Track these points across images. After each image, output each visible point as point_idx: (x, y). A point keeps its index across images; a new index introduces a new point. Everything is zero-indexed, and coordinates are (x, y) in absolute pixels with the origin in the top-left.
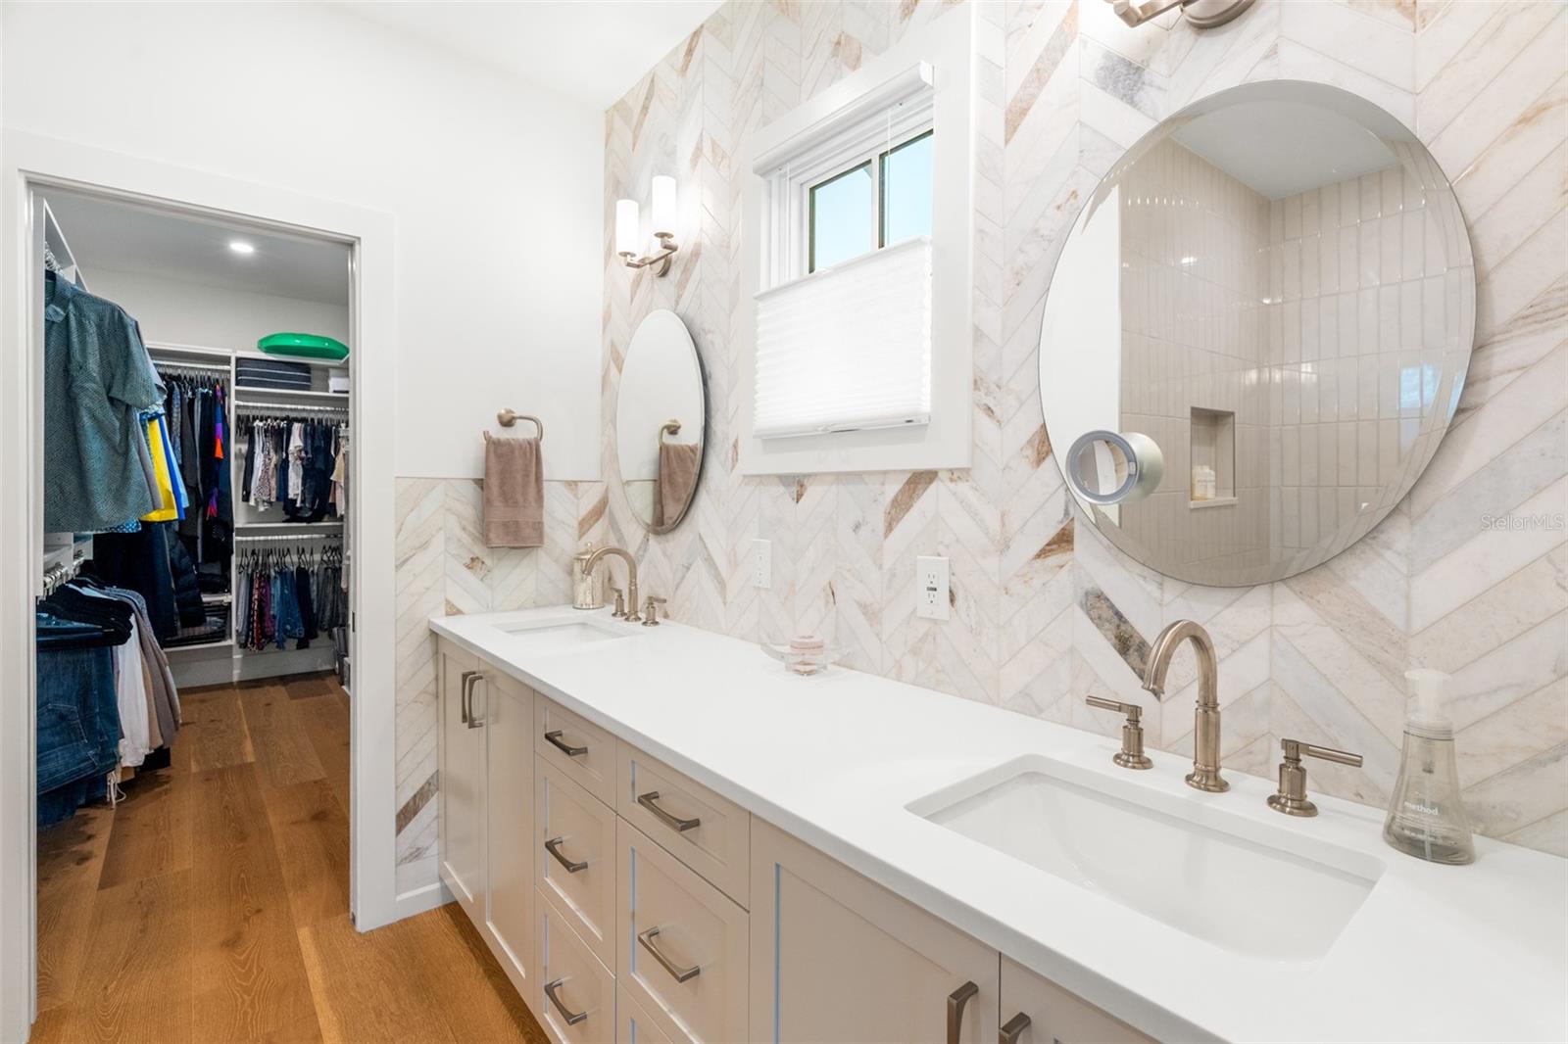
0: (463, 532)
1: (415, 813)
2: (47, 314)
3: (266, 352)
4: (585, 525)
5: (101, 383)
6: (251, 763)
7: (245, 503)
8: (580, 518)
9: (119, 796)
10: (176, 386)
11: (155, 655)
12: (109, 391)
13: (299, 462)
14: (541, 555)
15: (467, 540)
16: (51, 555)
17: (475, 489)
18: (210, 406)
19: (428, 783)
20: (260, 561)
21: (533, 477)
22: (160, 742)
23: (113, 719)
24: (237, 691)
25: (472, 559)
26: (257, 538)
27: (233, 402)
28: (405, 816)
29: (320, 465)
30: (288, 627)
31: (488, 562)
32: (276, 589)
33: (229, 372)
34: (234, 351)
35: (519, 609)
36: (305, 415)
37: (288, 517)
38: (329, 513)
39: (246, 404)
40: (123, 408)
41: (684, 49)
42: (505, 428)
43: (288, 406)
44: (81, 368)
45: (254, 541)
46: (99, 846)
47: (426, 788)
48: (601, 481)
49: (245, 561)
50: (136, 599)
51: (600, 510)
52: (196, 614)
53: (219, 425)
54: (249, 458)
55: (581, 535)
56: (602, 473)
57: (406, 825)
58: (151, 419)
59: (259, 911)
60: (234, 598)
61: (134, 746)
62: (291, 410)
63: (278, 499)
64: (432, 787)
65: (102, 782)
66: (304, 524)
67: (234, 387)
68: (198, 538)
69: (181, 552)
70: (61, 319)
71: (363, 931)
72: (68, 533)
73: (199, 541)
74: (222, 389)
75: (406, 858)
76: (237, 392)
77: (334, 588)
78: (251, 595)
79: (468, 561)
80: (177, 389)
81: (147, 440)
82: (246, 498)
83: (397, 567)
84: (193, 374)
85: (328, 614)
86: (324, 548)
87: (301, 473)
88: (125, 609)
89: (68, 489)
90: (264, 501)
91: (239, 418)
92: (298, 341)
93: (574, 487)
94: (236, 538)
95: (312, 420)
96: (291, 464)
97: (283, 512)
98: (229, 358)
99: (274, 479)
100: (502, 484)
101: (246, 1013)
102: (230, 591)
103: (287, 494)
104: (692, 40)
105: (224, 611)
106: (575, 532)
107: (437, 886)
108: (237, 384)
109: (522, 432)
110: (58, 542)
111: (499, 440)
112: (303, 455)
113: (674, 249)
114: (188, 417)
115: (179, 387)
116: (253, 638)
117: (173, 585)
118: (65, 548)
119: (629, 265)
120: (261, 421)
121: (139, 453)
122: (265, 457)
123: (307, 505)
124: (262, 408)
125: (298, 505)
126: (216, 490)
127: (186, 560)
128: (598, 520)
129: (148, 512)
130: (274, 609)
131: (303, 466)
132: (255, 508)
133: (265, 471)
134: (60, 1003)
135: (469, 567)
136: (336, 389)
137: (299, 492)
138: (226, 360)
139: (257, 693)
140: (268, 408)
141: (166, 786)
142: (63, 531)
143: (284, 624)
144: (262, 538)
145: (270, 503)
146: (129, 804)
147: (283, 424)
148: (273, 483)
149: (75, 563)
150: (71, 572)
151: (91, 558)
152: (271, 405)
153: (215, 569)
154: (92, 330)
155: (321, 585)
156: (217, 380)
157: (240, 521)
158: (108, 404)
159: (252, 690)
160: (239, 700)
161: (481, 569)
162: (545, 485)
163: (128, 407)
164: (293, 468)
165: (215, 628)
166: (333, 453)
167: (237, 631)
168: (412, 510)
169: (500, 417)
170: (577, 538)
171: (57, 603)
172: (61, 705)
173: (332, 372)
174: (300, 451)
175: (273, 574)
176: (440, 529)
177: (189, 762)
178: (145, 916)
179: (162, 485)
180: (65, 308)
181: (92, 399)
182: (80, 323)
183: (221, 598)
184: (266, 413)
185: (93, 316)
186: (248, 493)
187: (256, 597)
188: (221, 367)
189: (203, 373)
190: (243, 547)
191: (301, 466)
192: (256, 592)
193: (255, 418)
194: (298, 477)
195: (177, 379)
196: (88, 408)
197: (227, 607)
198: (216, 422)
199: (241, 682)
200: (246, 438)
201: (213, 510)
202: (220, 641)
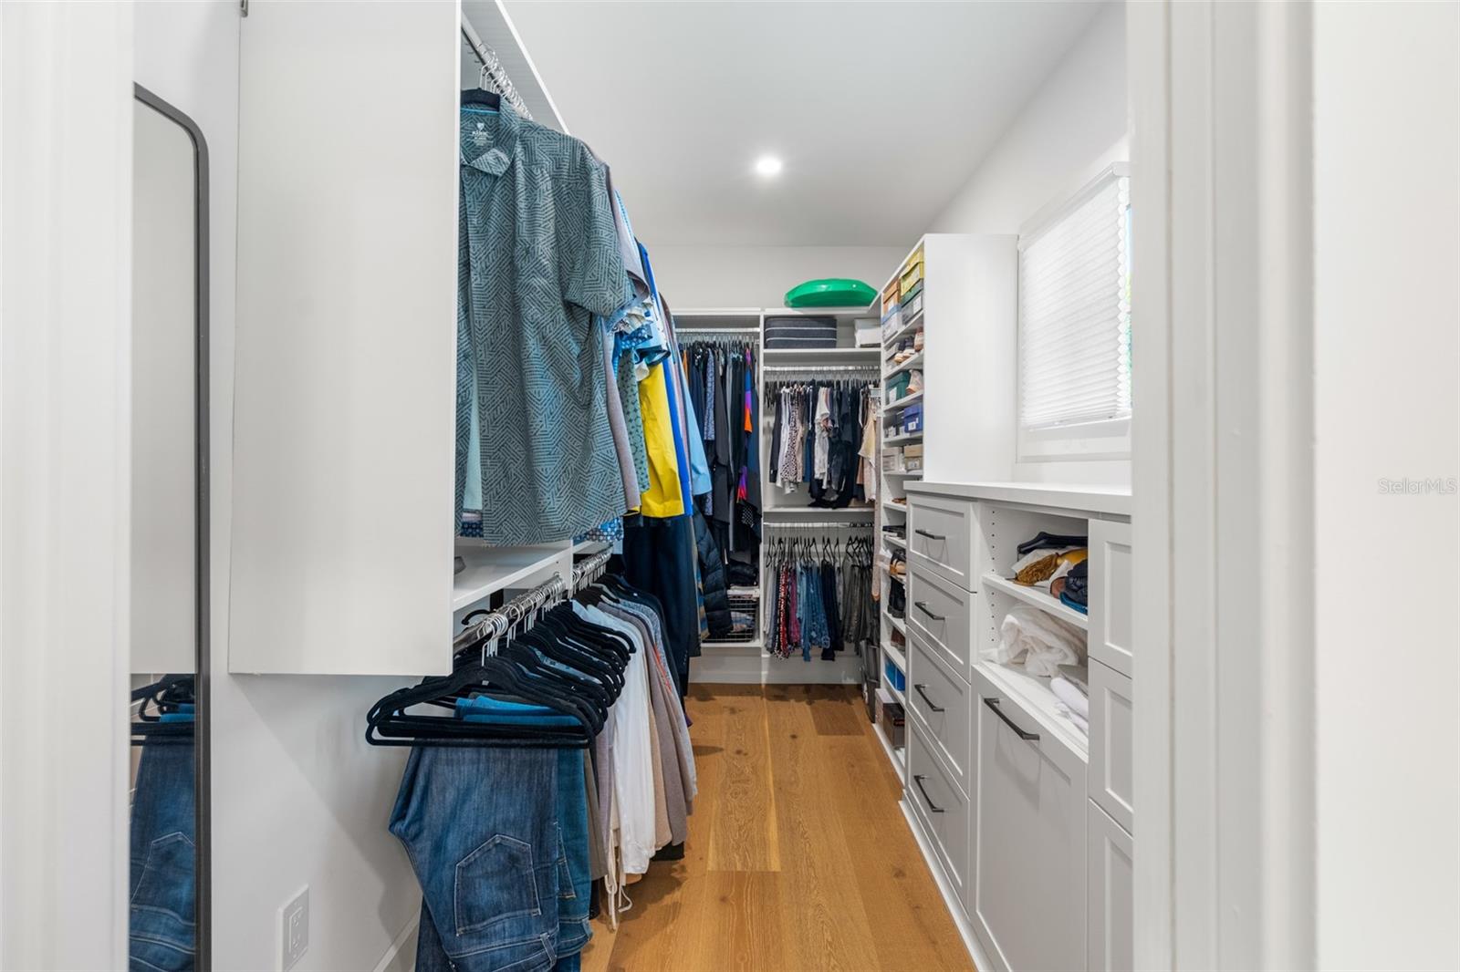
3: (793, 307)
5: (554, 278)
6: (775, 874)
7: (772, 484)
10: (711, 353)
12: (564, 290)
13: (825, 434)
18: (741, 373)
20: (787, 550)
22: (669, 836)
24: (765, 702)
26: (783, 525)
27: (762, 368)
29: (847, 437)
30: (814, 634)
32: (802, 588)
33: (758, 334)
34: (763, 310)
36: (830, 377)
37: (814, 500)
38: (856, 497)
39: (774, 369)
43: (815, 368)
44: (527, 252)
45: (781, 528)
49: (773, 550)
52: (722, 620)
53: (749, 395)
54: (776, 432)
60: (762, 594)
61: (639, 844)
62: (816, 372)
63: (804, 478)
66: (830, 510)
67: (763, 351)
68: (728, 524)
70: (503, 169)
73: (730, 528)
74: (752, 354)
76: (765, 356)
77: (861, 590)
78: (778, 592)
80: (711, 356)
82: (773, 479)
84: (725, 340)
85: (854, 621)
86: (850, 539)
87: (828, 447)
90: (790, 482)
91: (766, 385)
92: (825, 286)
94: (763, 523)
95: (838, 383)
96: (817, 437)
97: (809, 495)
98: (759, 317)
99: (801, 455)
102: (758, 584)
103: (812, 473)
105: (752, 606)
108: (766, 346)
112: (830, 425)
114: (720, 385)
115: (713, 353)
116: (779, 645)
120: (788, 387)
122: (791, 429)
123: (834, 487)
124: (788, 372)
125: (824, 487)
126: (745, 468)
127: (714, 553)
130: (800, 612)
131: (829, 438)
132: (781, 490)
133: (792, 447)
136: (864, 343)
137: (825, 470)
138: (753, 321)
139: (784, 708)
140: (794, 372)
143: (809, 633)
144: (788, 525)
145: (796, 484)
147: (810, 390)
148: (800, 459)
152: (797, 369)
153: (745, 558)
154: (545, 185)
155: (847, 587)
156: (748, 344)
157: (768, 505)
158: (562, 315)
160: (765, 716)
163: (592, 316)
164: (819, 442)
165: (745, 626)
166: (860, 421)
167: (764, 632)
173: (858, 323)
174: (827, 419)
175: (799, 569)
180: (510, 152)
181: (541, 312)
182: (530, 177)
183: (749, 592)
184: (793, 379)
185: (547, 163)
186: (775, 473)
187: (782, 594)
188: (750, 330)
189: (735, 338)
190: (770, 534)
191: (826, 439)
192: (782, 589)
193: (782, 385)
194: (824, 452)
195: (713, 346)
196: (538, 327)
197: (756, 604)
198: (745, 390)
199: (767, 685)
200: (774, 408)
201: (742, 492)
202: (748, 641)
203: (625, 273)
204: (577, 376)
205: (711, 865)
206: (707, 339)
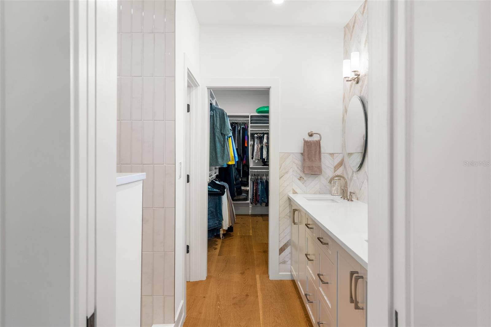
0: (297, 169)
1: (284, 250)
2: (210, 114)
3: (258, 113)
4: (336, 168)
5: (219, 129)
6: (251, 236)
7: (252, 160)
8: (335, 166)
9: (223, 237)
11: (230, 201)
12: (221, 131)
13: (266, 147)
14: (321, 177)
15: (299, 172)
16: (210, 172)
17: (301, 156)
18: (244, 131)
19: (288, 242)
20: (256, 178)
21: (318, 152)
22: (231, 225)
23: (221, 215)
24: (250, 217)
25: (300, 177)
27: (250, 129)
28: (282, 250)
30: (263, 199)
31: (305, 178)
32: (260, 186)
33: (249, 120)
34: (250, 114)
35: (314, 194)
36: (267, 132)
37: (263, 164)
39: (253, 129)
40: (223, 135)
41: (363, 7)
42: (311, 137)
43: (263, 129)
44: (216, 126)
46: (218, 247)
47: (287, 243)
48: (342, 153)
49: (252, 178)
50: (226, 185)
51: (341, 163)
52: (240, 192)
53: (246, 136)
54: (253, 146)
55: (335, 171)
56: (342, 150)
57: (282, 253)
58: (229, 137)
59: (248, 269)
60: (249, 188)
61: (226, 224)
62: (264, 130)
63: (260, 158)
64: (289, 244)
65: (219, 230)
67: (250, 125)
68: (241, 170)
69: (237, 173)
70: (213, 114)
71: (271, 279)
72: (213, 167)
73: (241, 171)
74: (247, 125)
75: (282, 263)
76: (251, 126)
78: (254, 188)
79: (299, 178)
80: (237, 127)
81: (228, 143)
82: (252, 158)
83: (280, 178)
84: (240, 122)
87: (266, 150)
88: (224, 187)
89: (213, 156)
90: (257, 159)
91: (251, 133)
92: (266, 109)
93: (332, 155)
94: (250, 170)
96: (264, 148)
97: (262, 163)
98: (249, 116)
100: (308, 154)
101: (243, 288)
102: (248, 186)
103: (263, 157)
104: (365, 4)
105: (247, 192)
106: (333, 170)
107: (290, 273)
108: (251, 124)
109: (315, 138)
110: (212, 169)
111: (307, 141)
113: (359, 75)
114: (239, 133)
116: (254, 201)
117: (235, 183)
118: (213, 171)
119: (347, 81)
121: (227, 147)
122: (257, 145)
124: (257, 130)
125: (266, 160)
126: (245, 155)
127: (238, 176)
128: (341, 166)
129: (228, 162)
130: (259, 193)
132: (254, 161)
133: (257, 150)
134: (211, 275)
135: (299, 180)
137: (266, 156)
138: (248, 117)
139: (255, 218)
140: (258, 130)
141: (232, 237)
142: (212, 166)
143: (262, 198)
144: (256, 170)
145: (259, 160)
146: (225, 239)
147: (262, 135)
148: (259, 153)
149: (215, 175)
150: (214, 177)
151: (218, 174)
152: (259, 129)
153: (245, 179)
154: (218, 116)
156: (246, 123)
157: (251, 165)
158: (221, 135)
159: (254, 217)
160: (250, 219)
161: (303, 180)
162: (322, 155)
163: (225, 135)
165: (245, 197)
167: (250, 199)
168: (284, 162)
169: (308, 134)
170: (333, 172)
171: (212, 184)
172: (212, 209)
174: (266, 143)
175: (259, 182)
176: (291, 168)
177: (237, 232)
178: (226, 263)
179: (232, 155)
180: (213, 112)
181: (218, 134)
182: (216, 115)
183: (246, 188)
184: (258, 132)
185: (218, 113)
186: (253, 157)
187: (255, 188)
188: (247, 119)
189: (243, 121)
190: (252, 173)
191: (266, 148)
192: (255, 187)
193: (255, 134)
194: (265, 152)
195: (237, 123)
196: (217, 136)
197: (248, 191)
198: (245, 136)
199: (251, 215)
200: (253, 140)
201: (245, 162)
202: (246, 201)
203: (230, 130)
204: (222, 143)
205: (238, 234)
206: (235, 121)
